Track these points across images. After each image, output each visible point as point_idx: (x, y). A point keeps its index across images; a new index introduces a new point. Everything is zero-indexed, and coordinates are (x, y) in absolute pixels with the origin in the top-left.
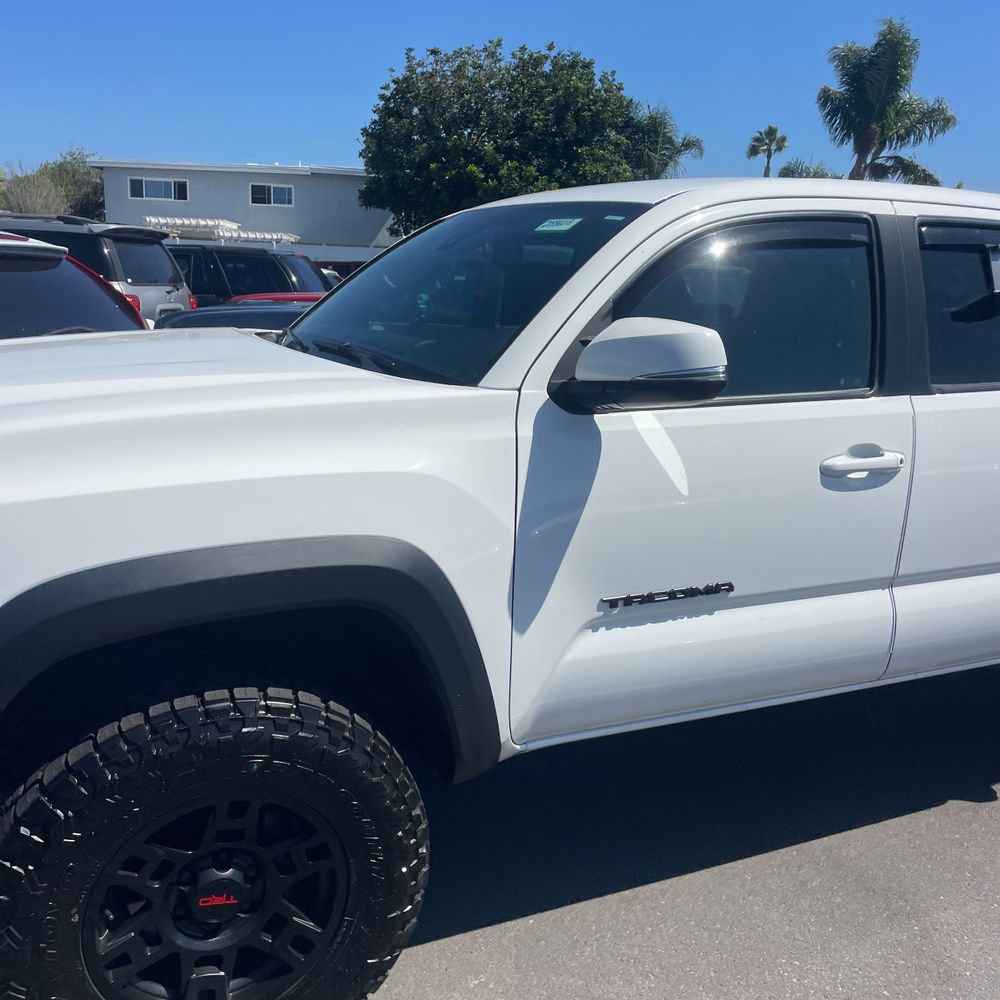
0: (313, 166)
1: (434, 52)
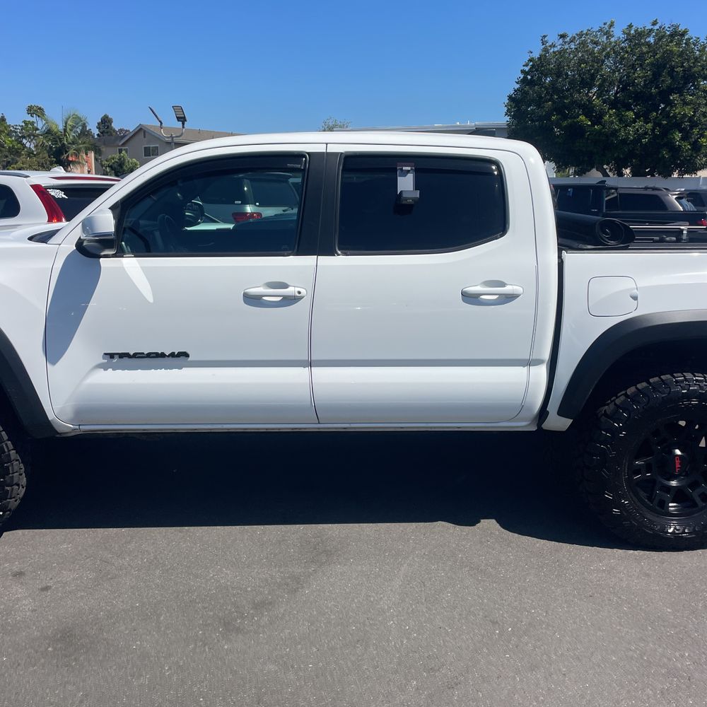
0: (477, 123)
1: (563, 36)
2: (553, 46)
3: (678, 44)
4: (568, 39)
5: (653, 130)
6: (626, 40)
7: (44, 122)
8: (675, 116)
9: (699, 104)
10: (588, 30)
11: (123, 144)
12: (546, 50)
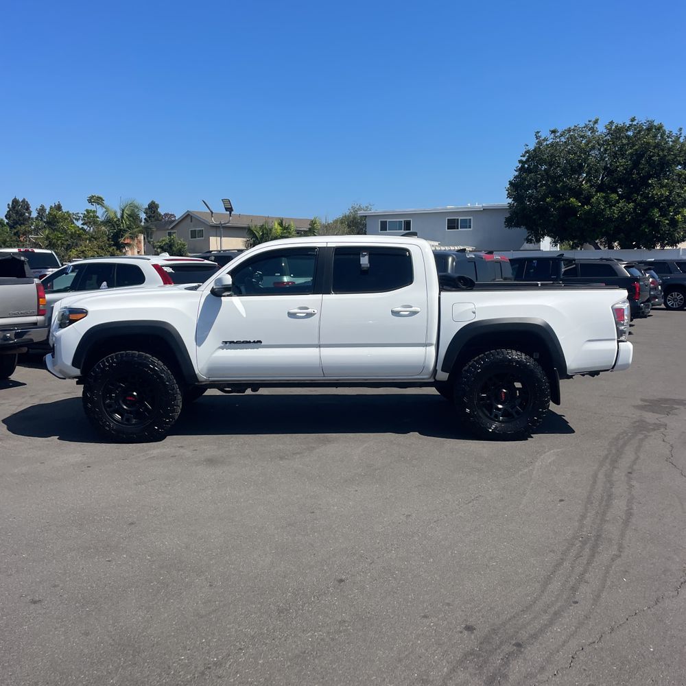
0: (484, 205)
1: (554, 132)
2: (546, 140)
3: (655, 136)
4: (558, 134)
5: (635, 209)
6: (608, 134)
7: (104, 210)
8: (653, 197)
9: (674, 186)
10: (575, 126)
11: (172, 228)
12: (540, 143)
